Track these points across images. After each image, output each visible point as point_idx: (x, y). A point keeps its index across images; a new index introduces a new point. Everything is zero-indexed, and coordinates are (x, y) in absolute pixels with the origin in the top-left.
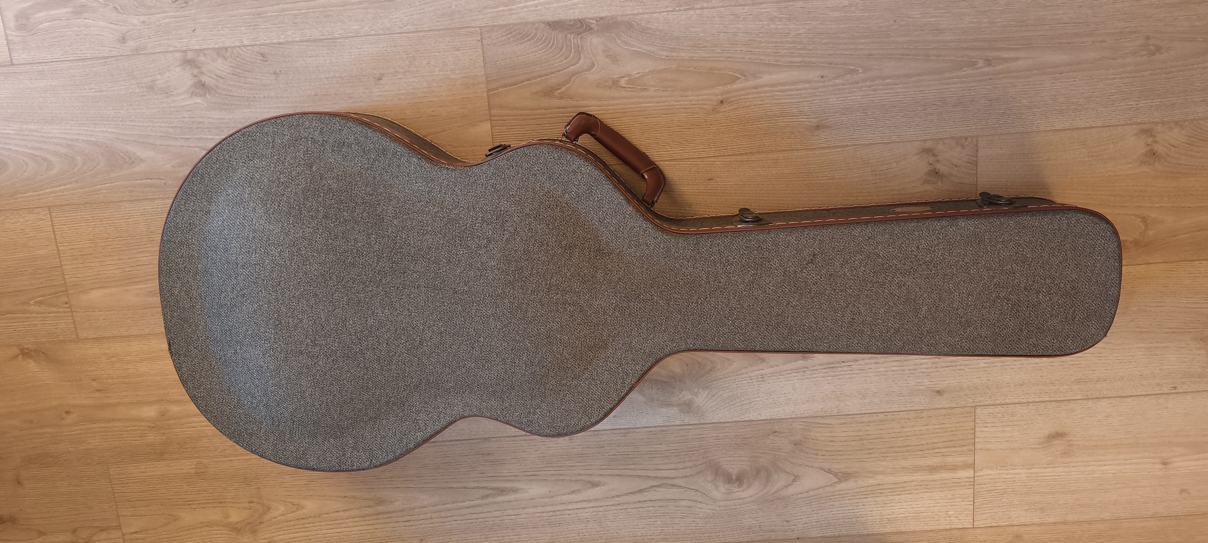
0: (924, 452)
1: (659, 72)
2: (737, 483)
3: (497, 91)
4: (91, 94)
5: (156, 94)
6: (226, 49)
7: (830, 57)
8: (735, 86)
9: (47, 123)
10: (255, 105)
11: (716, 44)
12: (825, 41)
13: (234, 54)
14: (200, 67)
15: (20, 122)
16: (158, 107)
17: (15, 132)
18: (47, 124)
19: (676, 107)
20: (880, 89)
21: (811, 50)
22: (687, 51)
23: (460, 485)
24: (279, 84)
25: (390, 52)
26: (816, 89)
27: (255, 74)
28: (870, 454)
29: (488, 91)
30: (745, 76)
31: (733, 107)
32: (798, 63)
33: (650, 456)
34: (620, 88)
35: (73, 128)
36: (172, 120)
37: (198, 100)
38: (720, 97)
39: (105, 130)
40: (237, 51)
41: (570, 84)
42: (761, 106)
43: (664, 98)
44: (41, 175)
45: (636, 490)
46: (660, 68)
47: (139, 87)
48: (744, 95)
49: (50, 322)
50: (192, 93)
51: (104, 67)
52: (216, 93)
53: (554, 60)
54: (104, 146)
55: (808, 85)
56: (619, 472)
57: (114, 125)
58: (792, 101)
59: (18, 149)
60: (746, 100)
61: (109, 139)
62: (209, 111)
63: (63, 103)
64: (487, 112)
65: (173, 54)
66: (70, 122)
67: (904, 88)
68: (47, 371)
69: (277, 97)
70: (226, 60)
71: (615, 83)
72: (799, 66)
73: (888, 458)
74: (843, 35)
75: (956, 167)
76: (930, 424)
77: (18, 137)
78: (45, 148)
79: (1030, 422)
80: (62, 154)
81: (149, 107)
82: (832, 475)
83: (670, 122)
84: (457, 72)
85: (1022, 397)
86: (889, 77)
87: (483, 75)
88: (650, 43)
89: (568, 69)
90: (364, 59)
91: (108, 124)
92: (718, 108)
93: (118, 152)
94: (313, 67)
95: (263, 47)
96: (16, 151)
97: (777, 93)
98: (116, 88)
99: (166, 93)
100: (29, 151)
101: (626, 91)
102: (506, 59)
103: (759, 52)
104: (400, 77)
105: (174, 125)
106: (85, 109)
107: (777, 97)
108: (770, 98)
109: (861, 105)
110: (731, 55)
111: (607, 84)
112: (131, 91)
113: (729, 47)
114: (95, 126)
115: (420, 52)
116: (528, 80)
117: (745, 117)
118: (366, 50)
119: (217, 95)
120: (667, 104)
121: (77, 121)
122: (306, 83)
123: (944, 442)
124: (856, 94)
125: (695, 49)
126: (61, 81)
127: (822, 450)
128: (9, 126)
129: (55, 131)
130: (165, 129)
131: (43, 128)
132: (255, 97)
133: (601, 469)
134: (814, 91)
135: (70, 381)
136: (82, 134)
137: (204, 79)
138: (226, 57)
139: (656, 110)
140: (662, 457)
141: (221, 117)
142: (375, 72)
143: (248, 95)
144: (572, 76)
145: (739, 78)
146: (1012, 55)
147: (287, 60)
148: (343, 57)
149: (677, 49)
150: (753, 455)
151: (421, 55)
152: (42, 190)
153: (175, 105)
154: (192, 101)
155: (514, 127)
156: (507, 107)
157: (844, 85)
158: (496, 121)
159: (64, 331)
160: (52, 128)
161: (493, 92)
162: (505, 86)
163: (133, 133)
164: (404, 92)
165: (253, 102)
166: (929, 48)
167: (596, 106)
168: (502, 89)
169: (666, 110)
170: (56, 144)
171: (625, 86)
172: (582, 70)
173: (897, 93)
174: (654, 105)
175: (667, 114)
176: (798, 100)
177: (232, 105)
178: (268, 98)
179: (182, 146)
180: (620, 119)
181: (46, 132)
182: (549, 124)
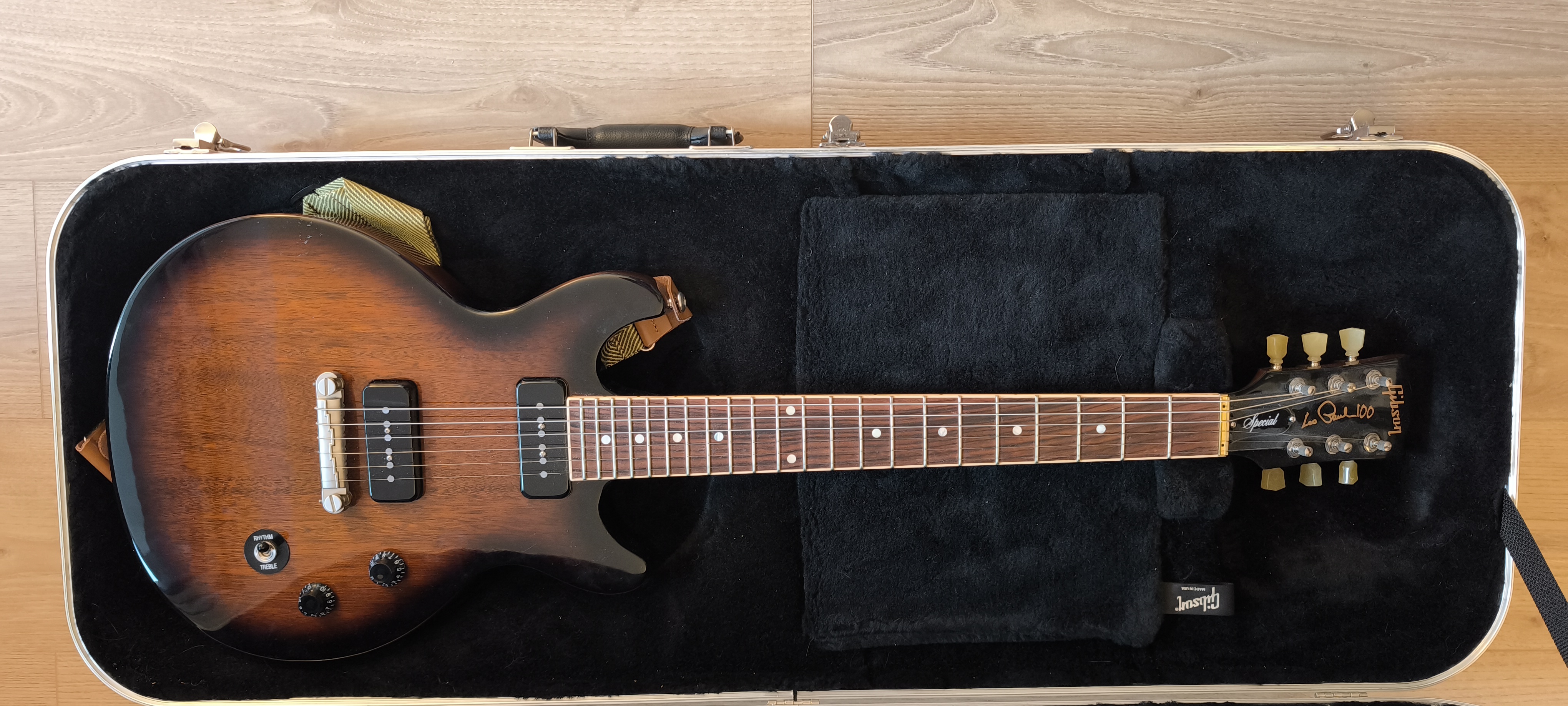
7: (1381, 35)
8: (1223, 69)
9: (56, 35)
10: (419, 36)
12: (1373, 8)
15: (10, 30)
16: (253, 25)
18: (57, 38)
19: (1124, 94)
20: (1459, 93)
21: (1351, 20)
22: (1148, 5)
24: (464, 4)
26: (1355, 84)
29: (814, 43)
30: (1240, 53)
31: (1217, 103)
32: (1328, 39)
34: (1033, 56)
35: (101, 48)
36: (273, 49)
37: (323, 19)
38: (1197, 85)
39: (155, 56)
41: (951, 42)
42: (1263, 105)
43: (1105, 79)
44: (31, 124)
46: (1102, 28)
48: (1236, 84)
50: (315, 6)
52: (356, 10)
54: (149, 83)
55: (1341, 77)
57: (172, 49)
61: (160, 73)
62: (339, 38)
64: (807, 79)
66: (98, 38)
67: (1498, 94)
71: (1026, 47)
72: (1329, 45)
78: (46, 77)
80: (73, 90)
81: (239, 23)
84: (766, 8)
87: (808, 17)
89: (949, 18)
91: (162, 47)
92: (1192, 102)
93: (172, 95)
97: (1291, 86)
100: (16, 81)
101: (1043, 62)
103: (1266, 17)
105: (274, 57)
106: (126, 17)
110: (1219, 18)
111: (1012, 47)
113: (1217, 5)
114: (139, 49)
116: (883, 30)
117: (1236, 121)
119: (357, 13)
120: (1109, 87)
121: (110, 37)
122: (509, 5)
124: (1421, 97)
125: (1162, 3)
129: (68, 51)
130: (258, 63)
131: (47, 45)
132: (420, 21)
134: (1351, 87)
136: (114, 60)
141: (358, 50)
143: (409, 18)
144: (956, 29)
145: (1230, 57)
152: (25, 151)
153: (282, 24)
154: (310, 20)
155: (851, 107)
156: (842, 73)
157: (1400, 81)
158: (821, 94)
159: (21, 402)
160: (64, 45)
161: (821, 46)
162: (842, 37)
163: (201, 65)
164: (674, 34)
165: (416, 29)
166: (1541, 34)
167: (990, 83)
168: (835, 43)
169: (1107, 99)
170: (66, 73)
171: (1042, 53)
172: (973, 21)
173: (1487, 101)
174: (1088, 87)
175: (1108, 105)
176: (1324, 100)
177: (379, 31)
178: (443, 25)
179: (283, 94)
180: (1029, 107)
181: (53, 52)
182: (909, 106)
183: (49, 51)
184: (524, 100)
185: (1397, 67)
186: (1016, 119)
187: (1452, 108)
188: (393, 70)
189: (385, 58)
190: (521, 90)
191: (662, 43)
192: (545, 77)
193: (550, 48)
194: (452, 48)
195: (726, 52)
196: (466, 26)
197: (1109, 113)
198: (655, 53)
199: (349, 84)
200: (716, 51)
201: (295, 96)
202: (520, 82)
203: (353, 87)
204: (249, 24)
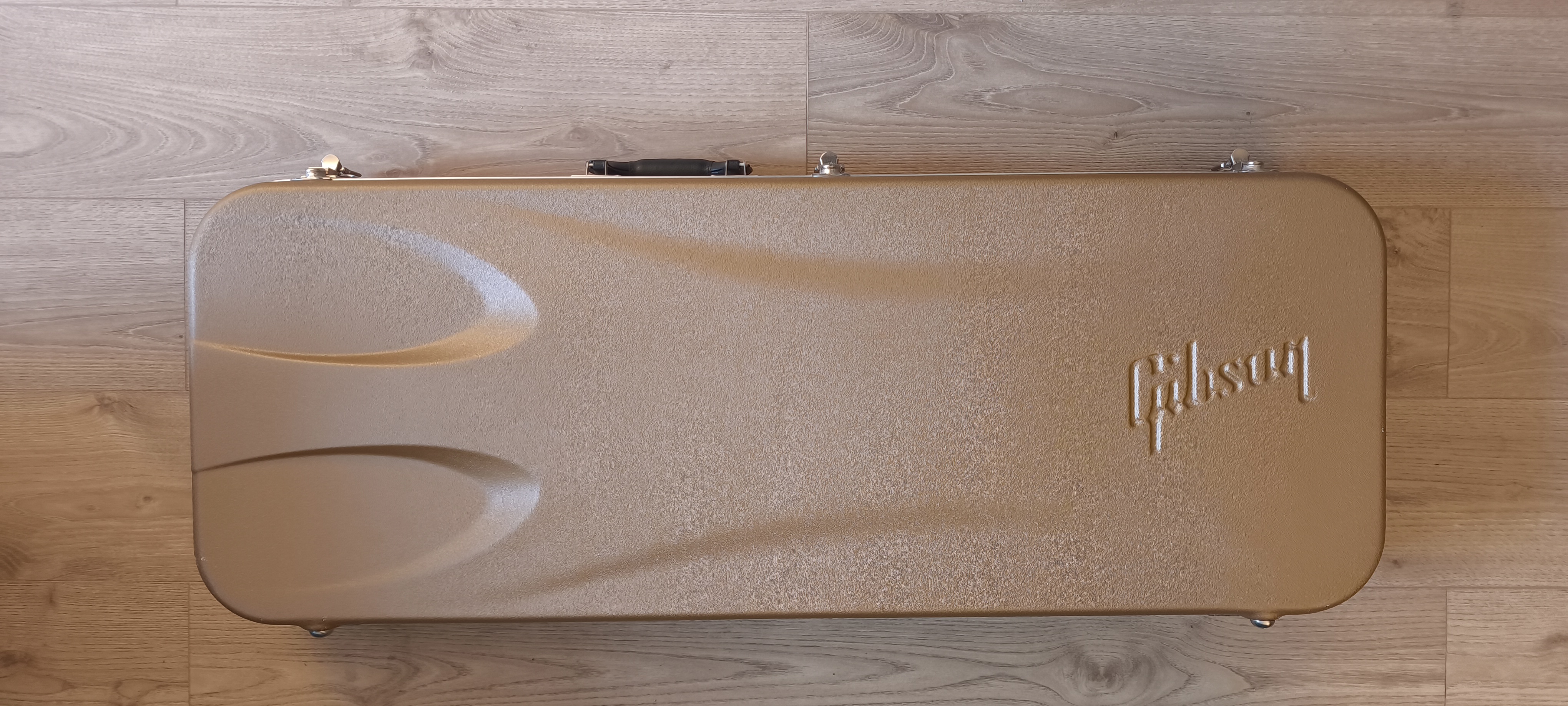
0: (1375, 652)
2: (1107, 680)
4: (275, 53)
5: (365, 61)
6: (469, 10)
7: (1260, 89)
8: (1135, 115)
9: (207, 85)
10: (495, 87)
11: (1113, 60)
12: (1253, 68)
13: (478, 17)
14: (430, 31)
15: (170, 80)
16: (364, 78)
17: (161, 93)
18: (207, 87)
19: (1056, 135)
20: (1324, 136)
21: (1235, 78)
22: (1074, 65)
23: (704, 653)
24: (532, 62)
25: (685, 33)
26: (1240, 128)
27: (501, 45)
28: (1297, 648)
29: (809, 94)
30: (1148, 103)
31: (1130, 142)
32: (1218, 93)
33: (983, 630)
34: (983, 105)
35: (242, 95)
36: (379, 96)
37: (420, 73)
38: (1114, 128)
39: (285, 102)
40: (482, 14)
41: (918, 94)
42: (1167, 144)
43: (1041, 123)
44: (184, 155)
45: (960, 680)
46: (1038, 83)
47: (343, 49)
48: (1146, 128)
49: (152, 362)
50: (414, 63)
51: (301, 20)
52: (445, 66)
53: (899, 61)
54: (280, 123)
55: (1229, 123)
56: (936, 651)
57: (299, 96)
59: (159, 117)
60: (1148, 135)
61: (289, 115)
62: (432, 88)
63: (236, 61)
64: (803, 123)
65: (398, 11)
66: (240, 87)
67: (1355, 136)
68: (130, 433)
69: (526, 79)
70: (465, 25)
71: (977, 98)
72: (1218, 97)
73: (1324, 658)
74: (1278, 63)
75: (1423, 246)
76: (1384, 610)
77: (164, 100)
78: (198, 118)
79: (1522, 616)
80: (220, 128)
81: (352, 76)
82: (1242, 677)
83: (1047, 155)
84: (770, 67)
85: (1512, 579)
87: (804, 74)
88: (1028, 50)
89: (916, 76)
90: (651, 40)
91: (291, 95)
92: (1110, 142)
93: (297, 132)
94: (580, 44)
95: (518, 12)
96: (156, 118)
97: (1189, 129)
98: (311, 49)
99: (379, 61)
100: (173, 121)
102: (836, 56)
103: (1169, 75)
105: (380, 103)
106: (263, 71)
107: (1189, 135)
109: (1298, 154)
110: (1131, 76)
111: (967, 98)
112: (330, 54)
113: (1130, 65)
114: (273, 96)
115: (725, 38)
116: (864, 85)
117: (1146, 156)
118: (653, 28)
119: (446, 68)
120: (1043, 130)
121: (250, 86)
122: (567, 63)
123: (1403, 638)
124: (1293, 139)
125: (1086, 63)
126: (239, 32)
127: (1229, 638)
128: (154, 85)
129: (216, 97)
130: (368, 108)
131: (200, 92)
132: (496, 76)
133: (911, 645)
134: (1237, 131)
135: (161, 452)
136: (252, 105)
137: (433, 46)
138: (467, 21)
140: (1001, 632)
141: (446, 98)
143: (487, 73)
144: (922, 84)
145: (1140, 106)
146: (1495, 105)
147: (547, 32)
148: (622, 35)
149: (1061, 61)
150: (1132, 638)
151: (725, 41)
152: (179, 176)
153: (387, 77)
154: (410, 74)
155: (838, 145)
156: (831, 118)
157: (1276, 126)
158: (814, 135)
159: (169, 377)
160: (212, 92)
161: (815, 97)
162: (831, 90)
163: (322, 109)
164: (697, 87)
165: (492, 82)
166: (1389, 89)
167: (949, 126)
168: (825, 94)
169: (1042, 139)
170: (213, 114)
171: (990, 102)
172: (936, 77)
173: (1346, 142)
174: (1027, 130)
175: (1042, 144)
176: (1216, 141)
177: (463, 83)
178: (514, 78)
179: (386, 132)
180: (980, 145)
181: (203, 98)
182: (884, 144)
183: (200, 97)
184: (578, 138)
185: (1273, 115)
186: (970, 155)
187: (1318, 147)
188: (474, 114)
189: (468, 104)
190: (576, 130)
191: (688, 94)
192: (595, 121)
193: (599, 97)
194: (521, 97)
195: (739, 101)
196: (533, 80)
197: (1043, 150)
198: (683, 102)
199: (439, 124)
200: (731, 100)
201: (396, 134)
202: (575, 124)
203: (442, 127)
204: (361, 77)
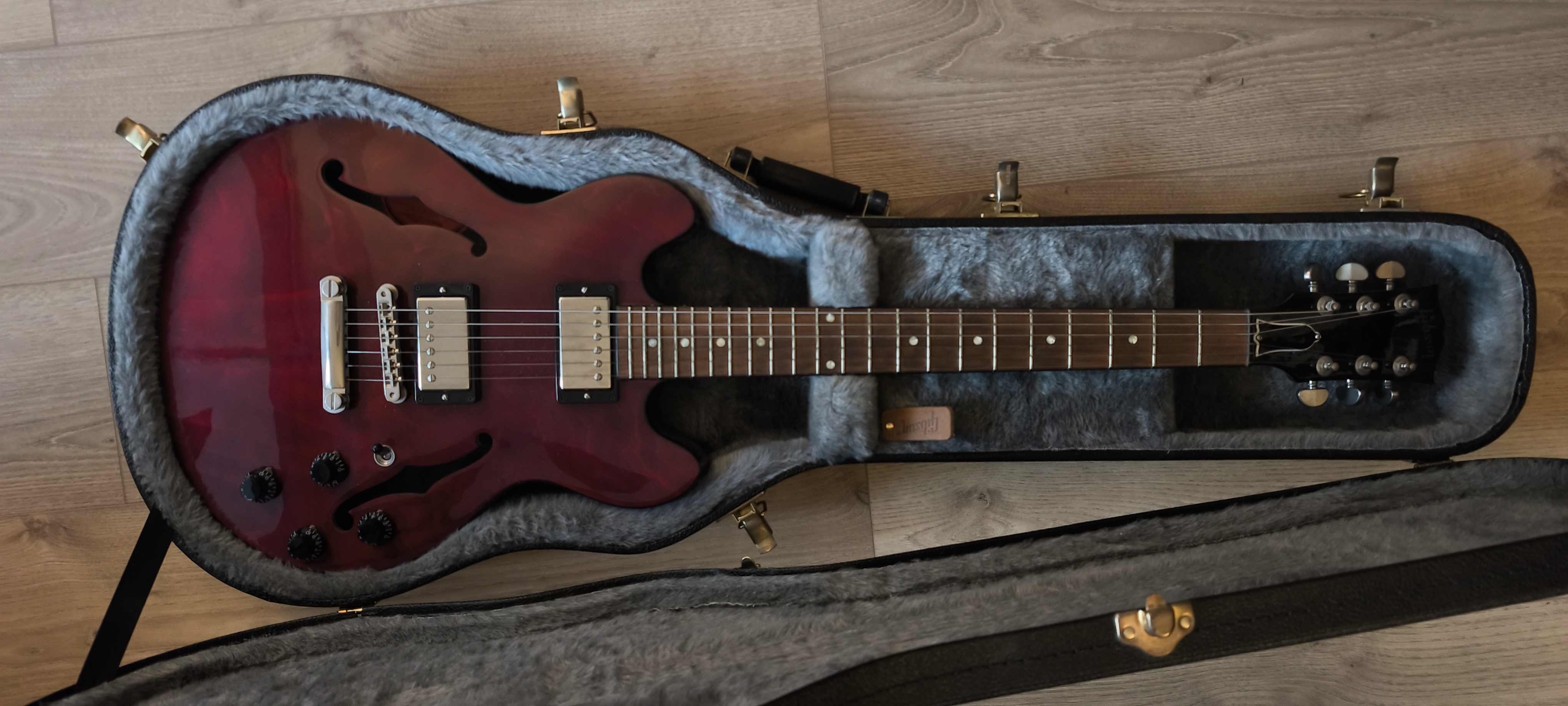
1: (1106, 34)
3: (842, 71)
58: (1324, 75)
86: (1483, 33)
104: (684, 52)
108: (1288, 72)
139: (1102, 94)
142: (644, 45)
